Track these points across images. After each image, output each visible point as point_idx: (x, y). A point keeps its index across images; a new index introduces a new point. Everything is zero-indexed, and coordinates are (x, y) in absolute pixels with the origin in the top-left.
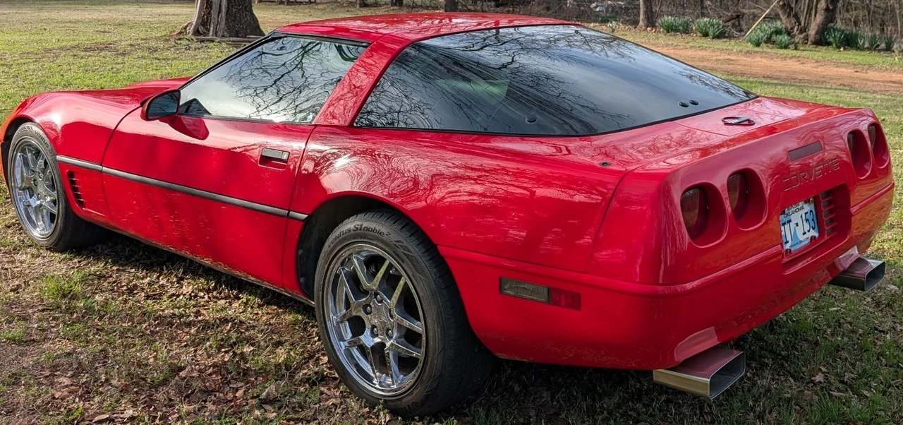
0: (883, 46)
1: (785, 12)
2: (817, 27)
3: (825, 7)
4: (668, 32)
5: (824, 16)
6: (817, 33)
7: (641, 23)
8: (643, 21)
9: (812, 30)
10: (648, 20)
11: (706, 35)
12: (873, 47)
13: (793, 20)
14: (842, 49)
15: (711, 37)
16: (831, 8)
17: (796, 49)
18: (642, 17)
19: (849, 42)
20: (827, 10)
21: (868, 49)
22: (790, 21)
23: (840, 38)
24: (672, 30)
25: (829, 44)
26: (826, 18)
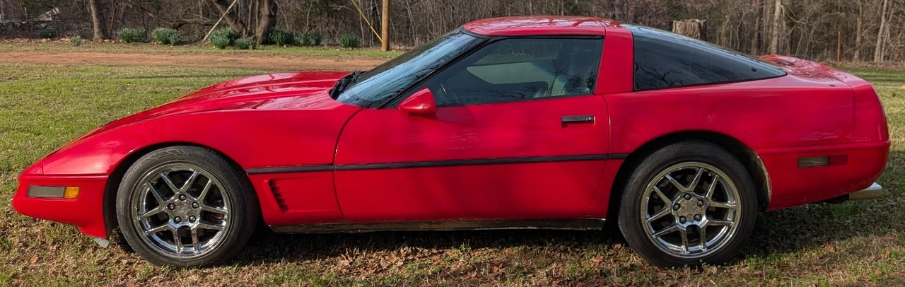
0: (313, 42)
1: (232, 21)
2: (263, 30)
3: (268, 14)
4: (129, 42)
5: (268, 21)
6: (263, 35)
7: (96, 36)
8: (98, 33)
9: (259, 33)
10: (104, 33)
11: (167, 42)
12: (307, 44)
13: (240, 26)
14: (285, 46)
15: (172, 44)
16: (273, 14)
17: (254, 48)
18: (96, 30)
19: (289, 41)
20: (270, 16)
21: (304, 45)
22: (238, 27)
23: (282, 38)
24: (132, 40)
25: (273, 43)
26: (270, 22)
